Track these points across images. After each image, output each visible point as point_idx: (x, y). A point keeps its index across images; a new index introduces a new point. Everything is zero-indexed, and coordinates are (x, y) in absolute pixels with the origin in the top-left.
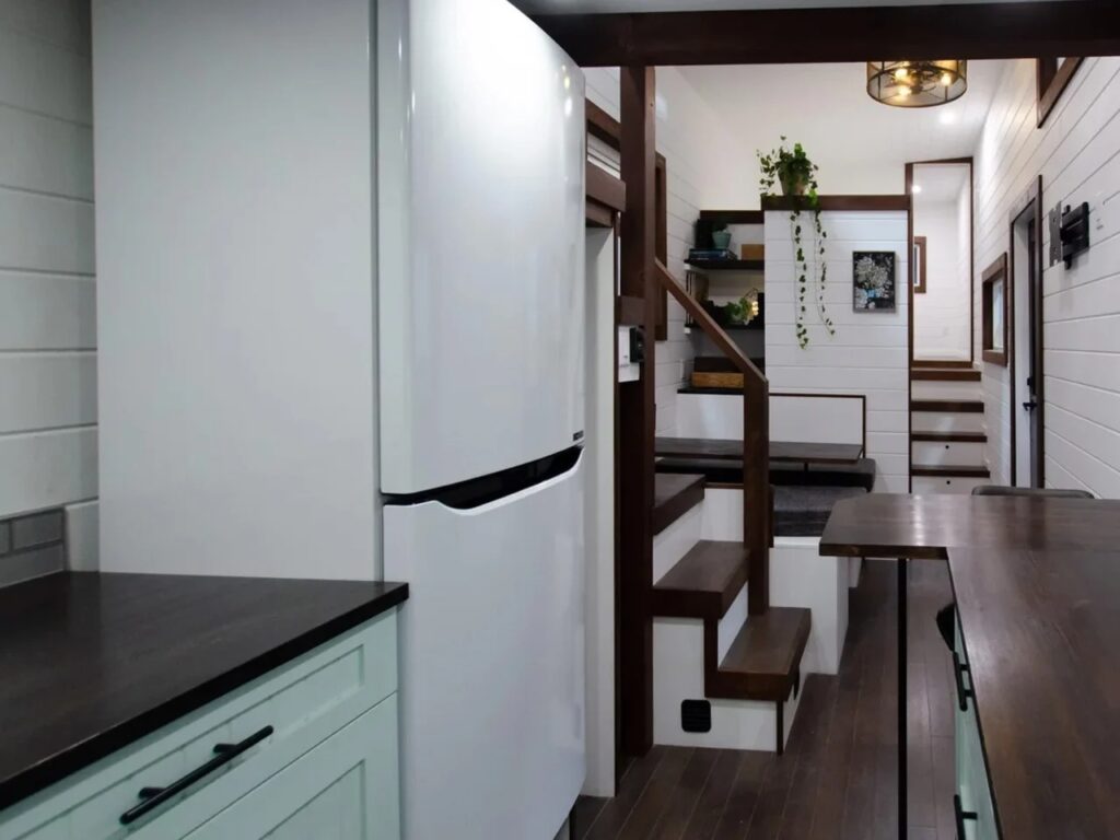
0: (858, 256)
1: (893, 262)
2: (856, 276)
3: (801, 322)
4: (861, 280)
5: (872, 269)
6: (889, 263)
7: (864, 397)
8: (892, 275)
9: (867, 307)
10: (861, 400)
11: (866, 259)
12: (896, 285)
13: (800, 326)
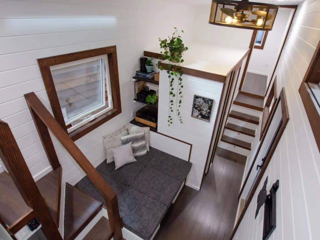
0: (196, 97)
1: (212, 103)
2: (194, 105)
3: (170, 116)
4: (196, 106)
5: (202, 104)
6: (210, 103)
7: (191, 145)
8: (210, 108)
9: (197, 116)
10: (190, 146)
11: (200, 99)
12: (212, 112)
13: (170, 117)
